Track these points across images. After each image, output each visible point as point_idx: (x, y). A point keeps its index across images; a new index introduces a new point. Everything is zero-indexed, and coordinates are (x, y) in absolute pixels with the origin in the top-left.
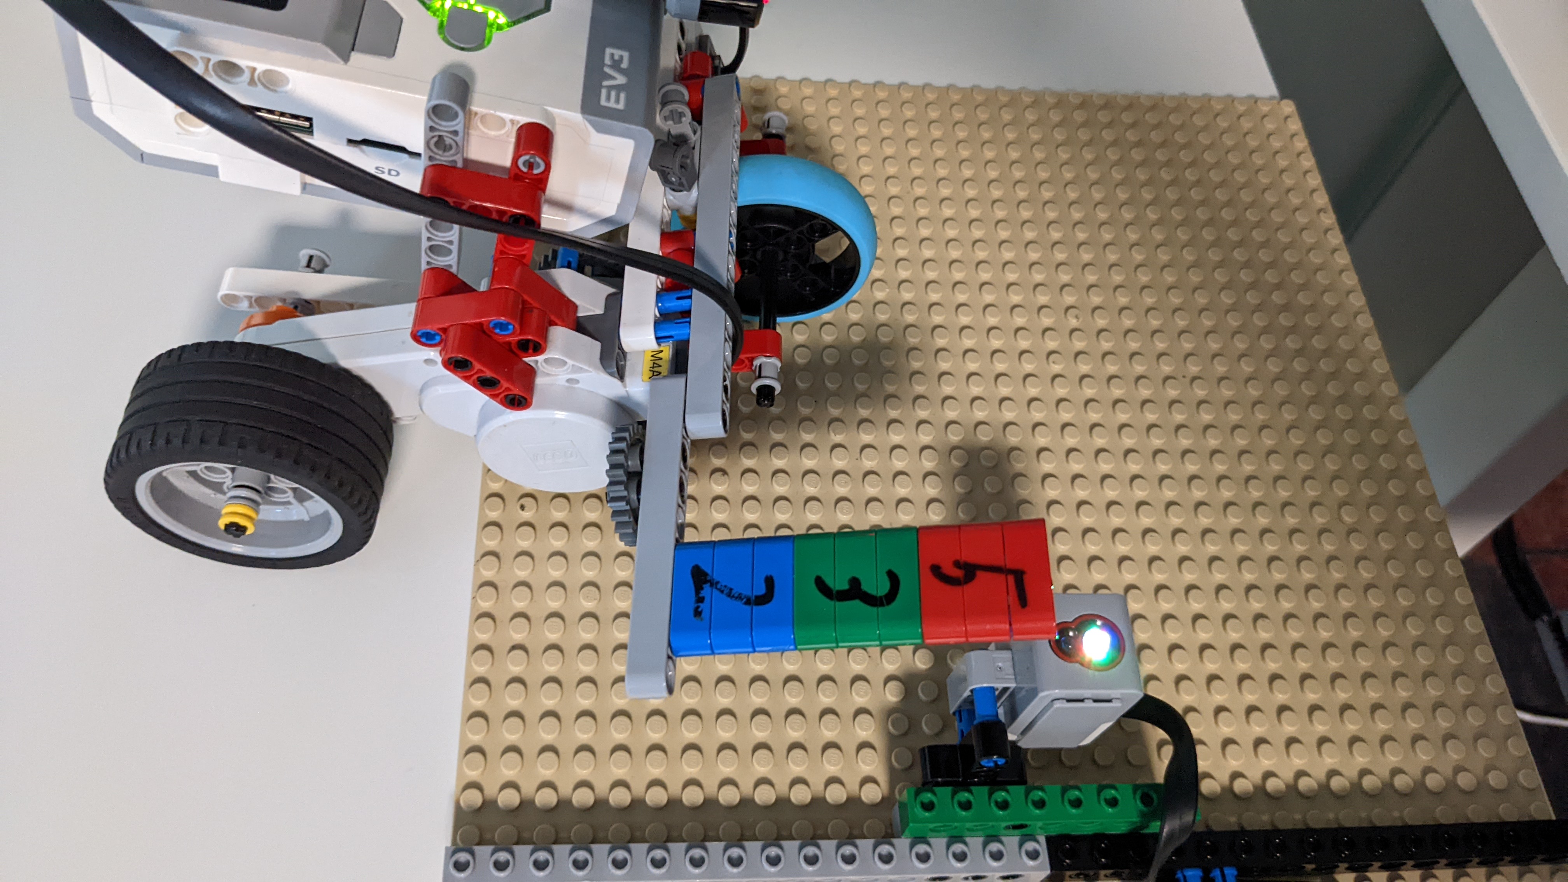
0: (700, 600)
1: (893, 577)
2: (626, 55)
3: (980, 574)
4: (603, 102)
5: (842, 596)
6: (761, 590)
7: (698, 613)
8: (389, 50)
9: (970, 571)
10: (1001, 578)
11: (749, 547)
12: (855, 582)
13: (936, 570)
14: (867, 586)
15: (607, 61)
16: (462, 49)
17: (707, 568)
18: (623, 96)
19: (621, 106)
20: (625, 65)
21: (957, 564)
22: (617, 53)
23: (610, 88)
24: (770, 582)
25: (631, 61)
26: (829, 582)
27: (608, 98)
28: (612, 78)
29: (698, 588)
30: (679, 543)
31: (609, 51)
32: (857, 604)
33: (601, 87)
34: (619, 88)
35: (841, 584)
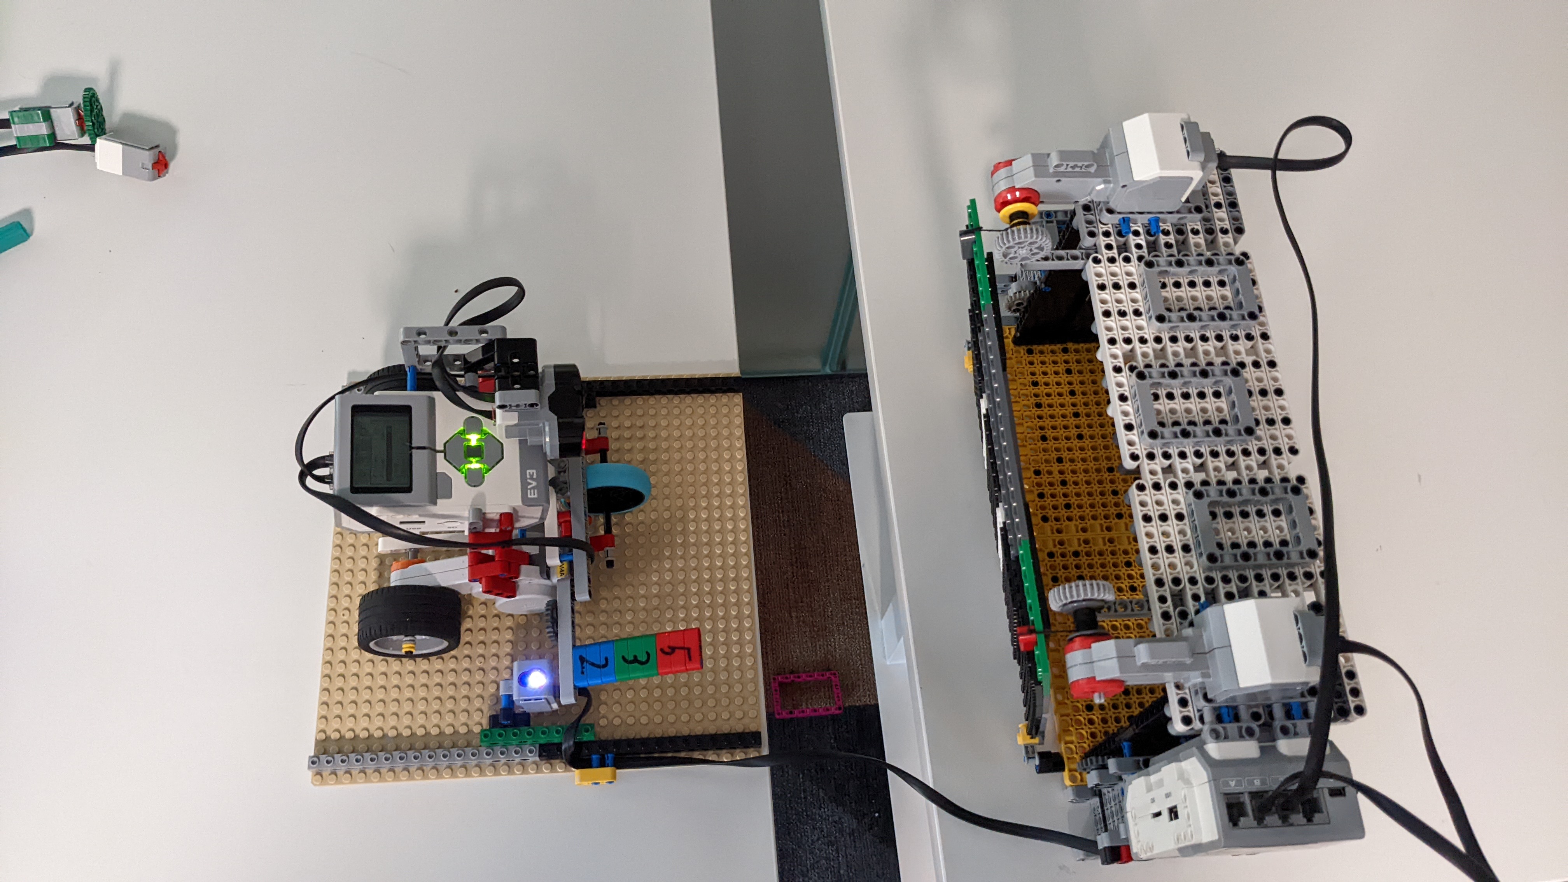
0: (583, 668)
1: (648, 654)
2: (534, 471)
3: (677, 651)
4: (529, 496)
5: (631, 662)
6: (603, 662)
7: (583, 673)
8: (450, 496)
9: (673, 649)
10: (682, 651)
11: (597, 647)
12: (635, 657)
13: (662, 650)
14: (639, 658)
15: (528, 477)
16: (475, 486)
17: (584, 656)
18: (536, 491)
19: (536, 496)
20: (535, 477)
21: (669, 647)
22: (531, 471)
23: (530, 489)
24: (606, 659)
25: (537, 474)
26: (626, 657)
27: (531, 494)
28: (531, 484)
29: (582, 664)
30: (574, 646)
31: (528, 471)
32: (636, 665)
33: (527, 489)
34: (533, 488)
35: (631, 658)
